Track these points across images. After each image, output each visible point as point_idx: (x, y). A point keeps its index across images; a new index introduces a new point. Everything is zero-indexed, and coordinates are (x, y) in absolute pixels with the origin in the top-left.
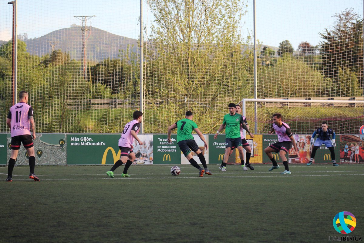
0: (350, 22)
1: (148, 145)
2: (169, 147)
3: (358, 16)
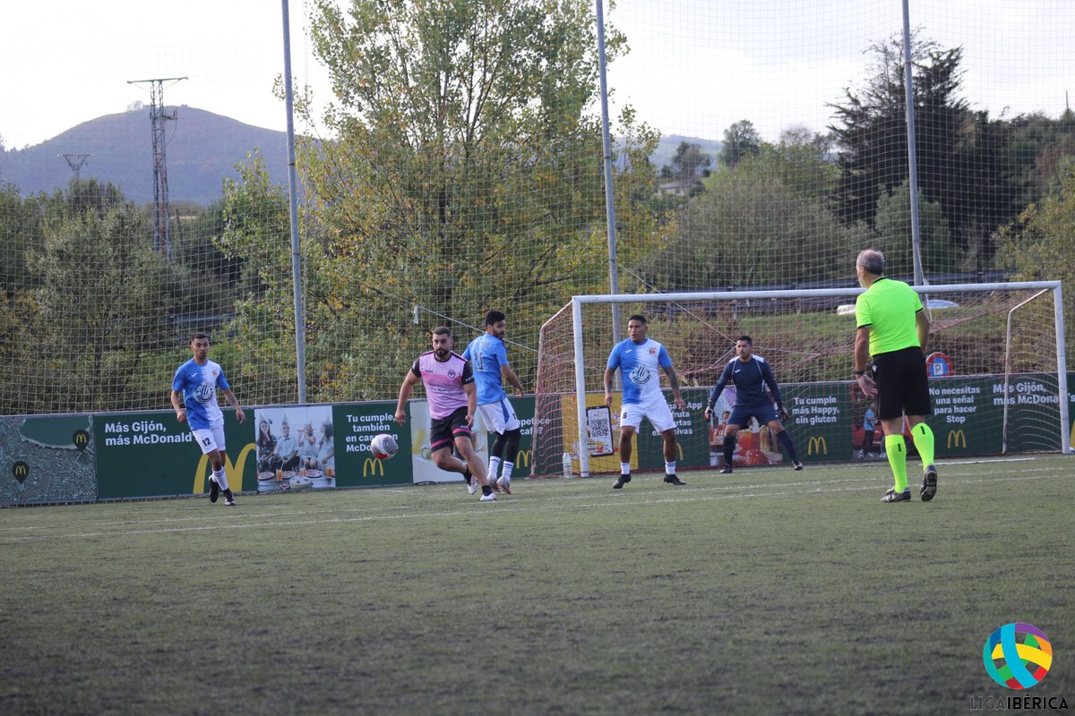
1: (319, 434)
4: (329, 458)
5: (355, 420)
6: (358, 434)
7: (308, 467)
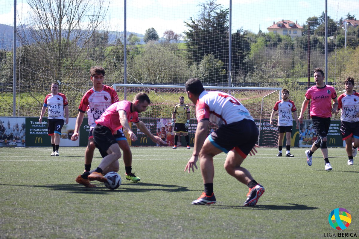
0: (214, 11)
1: (20, 128)
3: (221, 6)
4: (23, 136)
5: (33, 123)
6: (34, 128)
7: (16, 139)
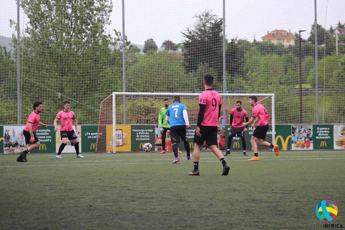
2: (44, 137)
3: (216, 16)
5: (37, 131)
